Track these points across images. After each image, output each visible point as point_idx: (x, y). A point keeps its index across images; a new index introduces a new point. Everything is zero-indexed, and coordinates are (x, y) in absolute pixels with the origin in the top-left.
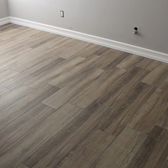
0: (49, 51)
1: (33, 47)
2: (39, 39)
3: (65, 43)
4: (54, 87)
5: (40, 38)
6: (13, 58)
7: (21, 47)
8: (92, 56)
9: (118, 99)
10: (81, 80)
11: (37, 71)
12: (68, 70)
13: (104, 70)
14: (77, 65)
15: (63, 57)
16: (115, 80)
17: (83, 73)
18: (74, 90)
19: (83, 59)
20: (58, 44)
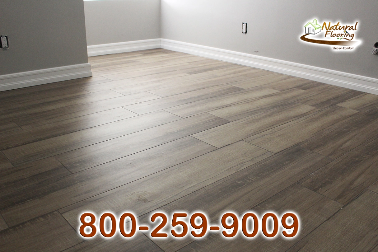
0: (216, 79)
1: (191, 73)
2: (202, 66)
3: (245, 73)
4: (219, 118)
5: (204, 65)
6: (155, 82)
7: (170, 71)
8: (291, 90)
9: (345, 146)
10: (270, 115)
11: (191, 98)
12: (247, 101)
13: (314, 108)
14: (264, 97)
15: (240, 87)
16: (338, 120)
17: (274, 107)
18: (257, 126)
19: (275, 91)
20: (234, 73)
